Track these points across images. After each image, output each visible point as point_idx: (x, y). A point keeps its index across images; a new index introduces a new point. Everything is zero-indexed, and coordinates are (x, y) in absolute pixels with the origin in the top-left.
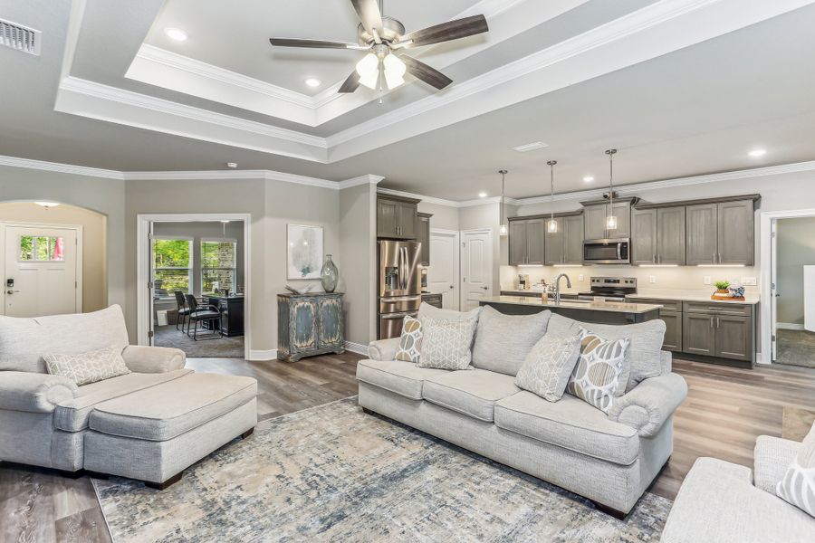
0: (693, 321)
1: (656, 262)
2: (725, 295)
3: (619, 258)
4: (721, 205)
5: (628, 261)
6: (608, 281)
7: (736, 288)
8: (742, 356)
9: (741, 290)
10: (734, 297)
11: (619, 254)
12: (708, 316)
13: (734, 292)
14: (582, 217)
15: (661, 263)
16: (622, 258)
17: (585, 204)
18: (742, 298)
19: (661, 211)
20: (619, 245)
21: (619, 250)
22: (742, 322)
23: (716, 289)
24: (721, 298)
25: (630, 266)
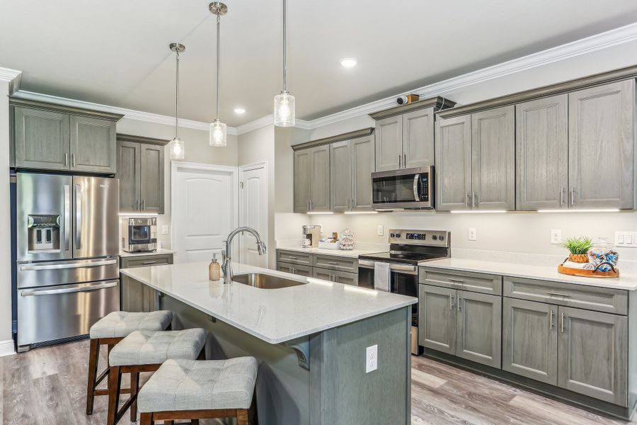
0: (520, 314)
1: (470, 206)
2: (581, 266)
3: (417, 199)
4: (575, 95)
5: (429, 204)
6: (411, 236)
7: (603, 252)
8: (606, 393)
9: (611, 256)
10: (596, 272)
11: (416, 193)
12: (544, 308)
13: (598, 261)
14: (372, 136)
15: (477, 206)
16: (422, 200)
17: (376, 116)
18: (613, 272)
19: (476, 116)
20: (417, 177)
21: (415, 187)
22: (610, 326)
23: (568, 253)
24: (573, 272)
25: (433, 212)
